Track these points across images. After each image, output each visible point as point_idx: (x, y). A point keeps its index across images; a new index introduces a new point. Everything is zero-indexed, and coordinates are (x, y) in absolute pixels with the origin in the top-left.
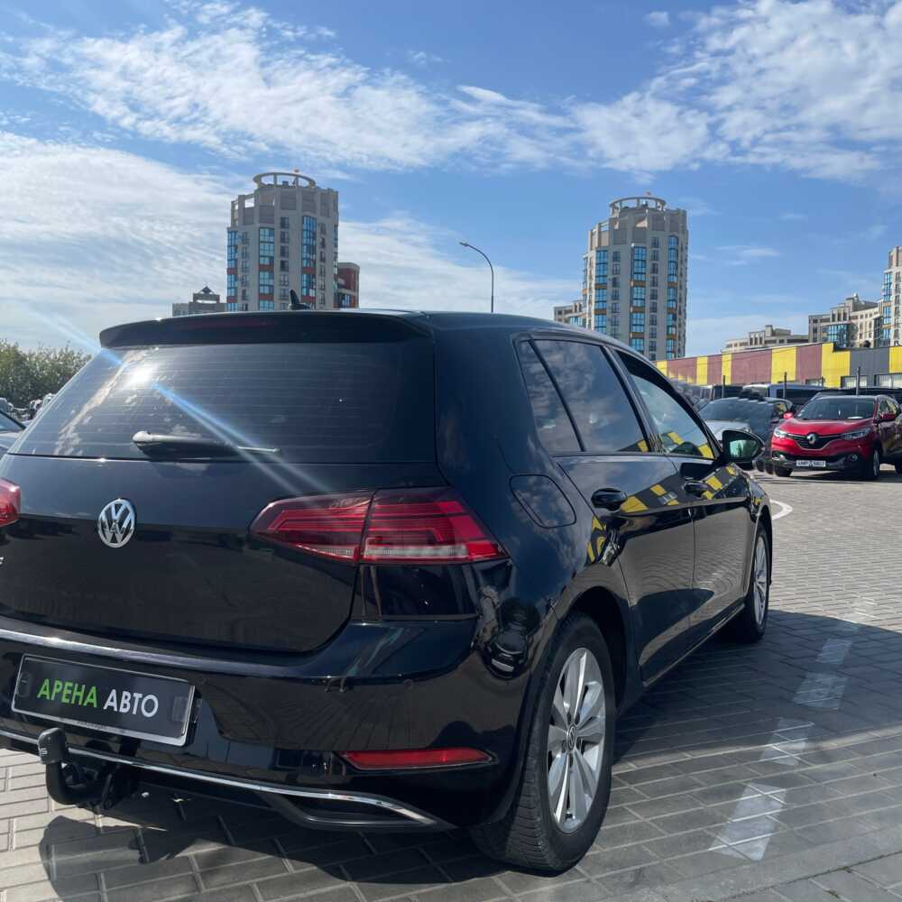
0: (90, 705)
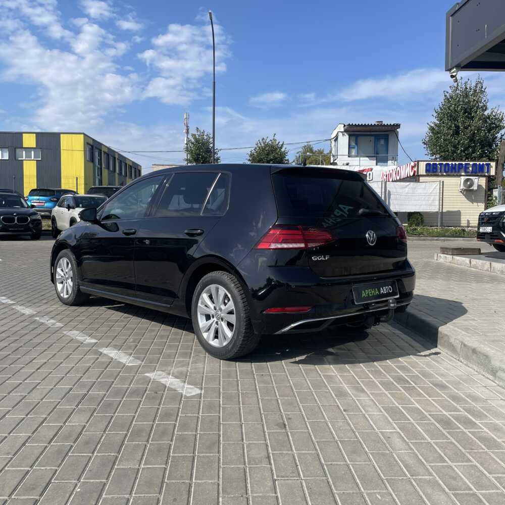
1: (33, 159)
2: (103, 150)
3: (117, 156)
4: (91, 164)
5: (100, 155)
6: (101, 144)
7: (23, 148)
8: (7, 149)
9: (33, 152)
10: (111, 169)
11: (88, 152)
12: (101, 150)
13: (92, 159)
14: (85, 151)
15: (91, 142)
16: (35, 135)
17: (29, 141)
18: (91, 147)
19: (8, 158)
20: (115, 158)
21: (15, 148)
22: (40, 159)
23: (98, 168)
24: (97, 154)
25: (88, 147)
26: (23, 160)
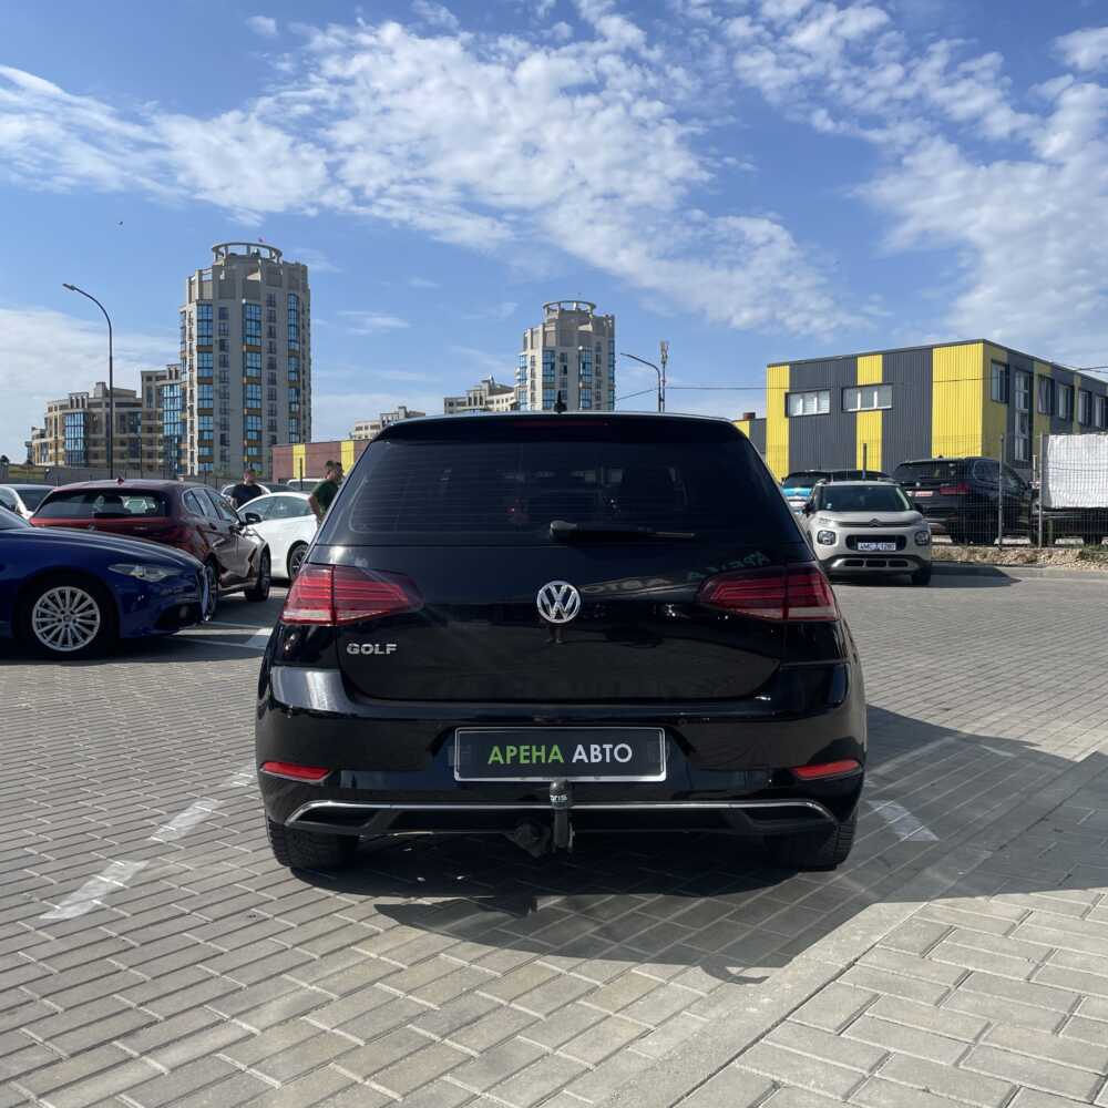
0: (556, 762)
1: (875, 407)
2: (1036, 372)
3: (1077, 383)
4: (1003, 408)
5: (1029, 384)
6: (1032, 359)
7: (857, 387)
8: (828, 393)
9: (876, 394)
10: (1061, 412)
11: (994, 381)
12: (1032, 373)
13: (1006, 396)
14: (986, 379)
15: (1004, 358)
16: (881, 356)
17: (870, 371)
18: (1003, 369)
19: (827, 411)
20: (1073, 387)
21: (843, 390)
22: (890, 407)
23: (1023, 415)
24: (1019, 383)
25: (996, 371)
26: (856, 412)
